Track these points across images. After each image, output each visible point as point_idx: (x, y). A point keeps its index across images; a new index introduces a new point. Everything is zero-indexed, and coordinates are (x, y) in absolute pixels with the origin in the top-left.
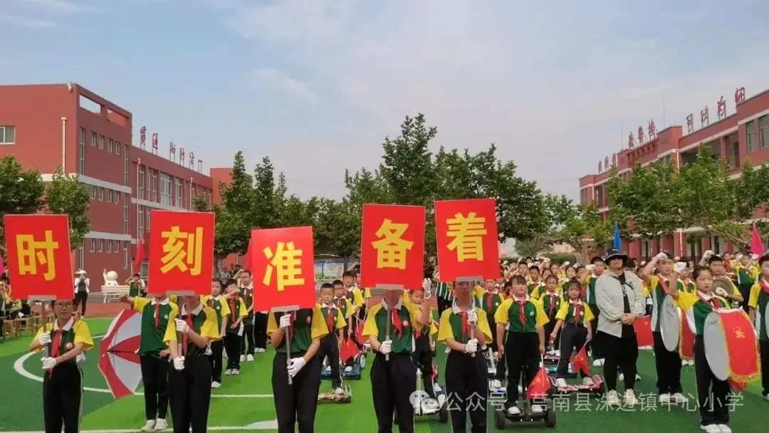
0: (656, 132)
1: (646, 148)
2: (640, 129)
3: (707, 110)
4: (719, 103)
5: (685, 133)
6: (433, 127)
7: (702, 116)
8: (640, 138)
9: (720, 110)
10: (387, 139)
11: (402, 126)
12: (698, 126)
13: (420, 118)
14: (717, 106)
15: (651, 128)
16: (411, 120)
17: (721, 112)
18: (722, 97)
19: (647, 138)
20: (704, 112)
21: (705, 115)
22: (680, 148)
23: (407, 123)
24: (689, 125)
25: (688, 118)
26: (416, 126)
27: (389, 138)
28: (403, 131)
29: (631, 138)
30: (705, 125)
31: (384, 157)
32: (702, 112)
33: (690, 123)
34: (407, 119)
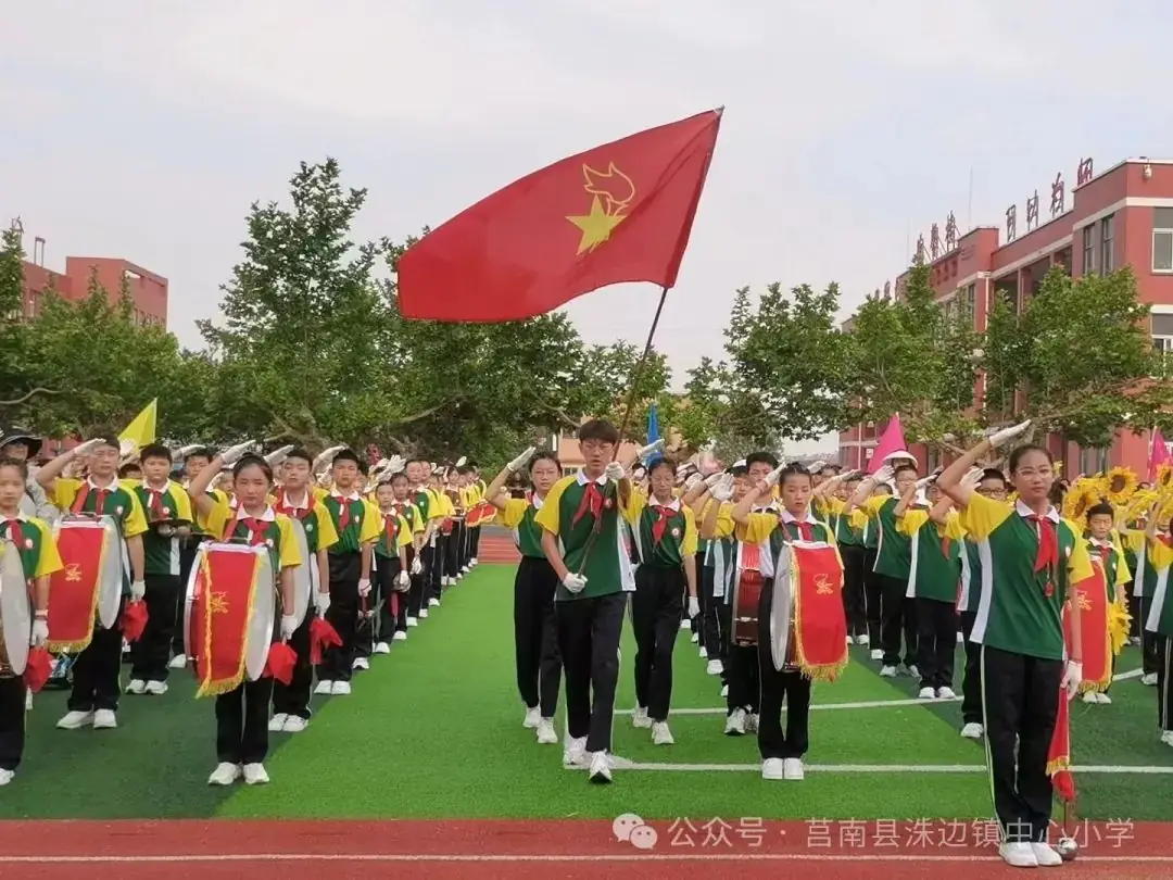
0: (957, 237)
1: (942, 268)
2: (935, 231)
3: (1036, 198)
4: (1054, 186)
5: (1003, 241)
6: (359, 189)
7: (1029, 210)
8: (934, 248)
9: (1055, 201)
10: (255, 207)
11: (294, 182)
12: (1022, 229)
13: (331, 168)
14: (1052, 190)
15: (950, 228)
16: (311, 171)
17: (1056, 205)
18: (1059, 175)
19: (944, 249)
20: (1032, 202)
21: (1032, 209)
22: (992, 270)
23: (304, 177)
24: (1009, 226)
25: (1008, 213)
26: (322, 185)
27: (258, 206)
28: (294, 194)
29: (920, 246)
30: (1033, 226)
31: (245, 245)
32: (1029, 201)
33: (1011, 221)
34: (304, 168)
